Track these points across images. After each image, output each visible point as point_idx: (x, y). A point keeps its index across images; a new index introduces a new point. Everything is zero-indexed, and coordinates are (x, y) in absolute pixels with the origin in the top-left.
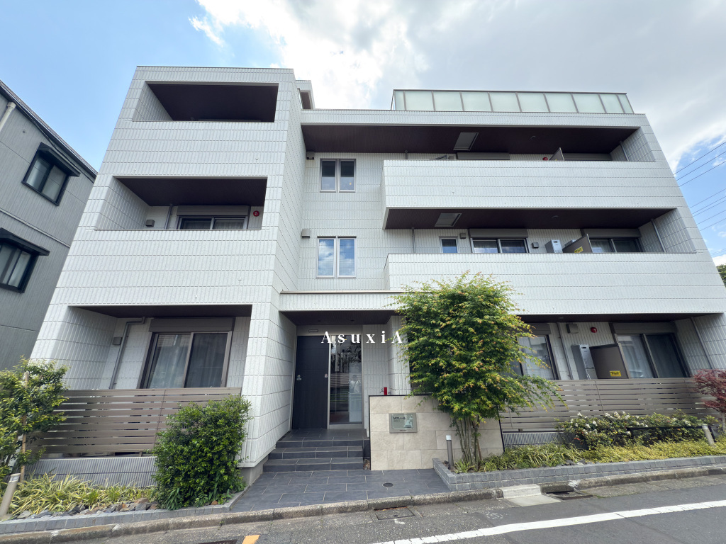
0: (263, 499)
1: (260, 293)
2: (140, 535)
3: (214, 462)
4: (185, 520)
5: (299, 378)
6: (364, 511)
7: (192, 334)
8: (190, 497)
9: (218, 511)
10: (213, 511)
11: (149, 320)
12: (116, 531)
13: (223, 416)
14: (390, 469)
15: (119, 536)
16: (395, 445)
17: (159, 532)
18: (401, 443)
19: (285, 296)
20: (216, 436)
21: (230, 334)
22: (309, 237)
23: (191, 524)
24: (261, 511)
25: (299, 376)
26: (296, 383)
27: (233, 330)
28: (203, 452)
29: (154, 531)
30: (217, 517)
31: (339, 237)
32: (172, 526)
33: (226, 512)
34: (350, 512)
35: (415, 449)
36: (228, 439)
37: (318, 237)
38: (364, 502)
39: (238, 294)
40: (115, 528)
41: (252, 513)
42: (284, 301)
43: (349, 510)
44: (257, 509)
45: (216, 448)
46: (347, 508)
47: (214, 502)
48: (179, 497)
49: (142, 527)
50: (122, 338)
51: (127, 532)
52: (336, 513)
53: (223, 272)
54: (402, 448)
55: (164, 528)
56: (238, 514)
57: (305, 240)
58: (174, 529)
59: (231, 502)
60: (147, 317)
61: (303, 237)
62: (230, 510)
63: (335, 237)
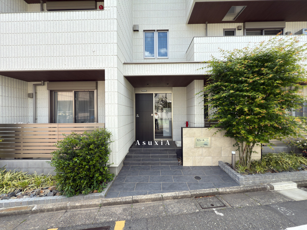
0: (125, 187)
1: (109, 61)
2: (50, 212)
3: (91, 170)
4: (77, 204)
5: (138, 116)
6: (189, 198)
7: (73, 91)
8: (79, 189)
9: (98, 197)
10: (94, 198)
11: (46, 83)
12: (34, 210)
13: (93, 143)
14: (194, 165)
15: (37, 213)
16: (197, 154)
17: (62, 211)
18: (200, 153)
19: (127, 65)
20: (90, 155)
21: (95, 91)
22: (138, 31)
23: (81, 207)
24: (125, 198)
25: (138, 115)
26: (136, 118)
27: (97, 89)
28: (82, 165)
29: (59, 210)
30: (97, 202)
31: (157, 30)
32: (69, 208)
33: (103, 198)
34: (180, 199)
35: (209, 156)
36: (99, 156)
37: (144, 31)
38: (188, 193)
39: (94, 62)
40: (34, 209)
41: (119, 199)
42: (127, 69)
43: (179, 198)
44: (122, 196)
45: (91, 162)
46: (178, 197)
47: (95, 191)
48: (72, 190)
49: (51, 208)
50: (33, 94)
51: (42, 211)
52: (171, 199)
53: (80, 45)
54: (202, 155)
55: (65, 209)
56: (110, 200)
57: (136, 32)
58: (71, 209)
59: (106, 190)
60: (44, 81)
61: (135, 31)
62: (106, 196)
63: (154, 31)
